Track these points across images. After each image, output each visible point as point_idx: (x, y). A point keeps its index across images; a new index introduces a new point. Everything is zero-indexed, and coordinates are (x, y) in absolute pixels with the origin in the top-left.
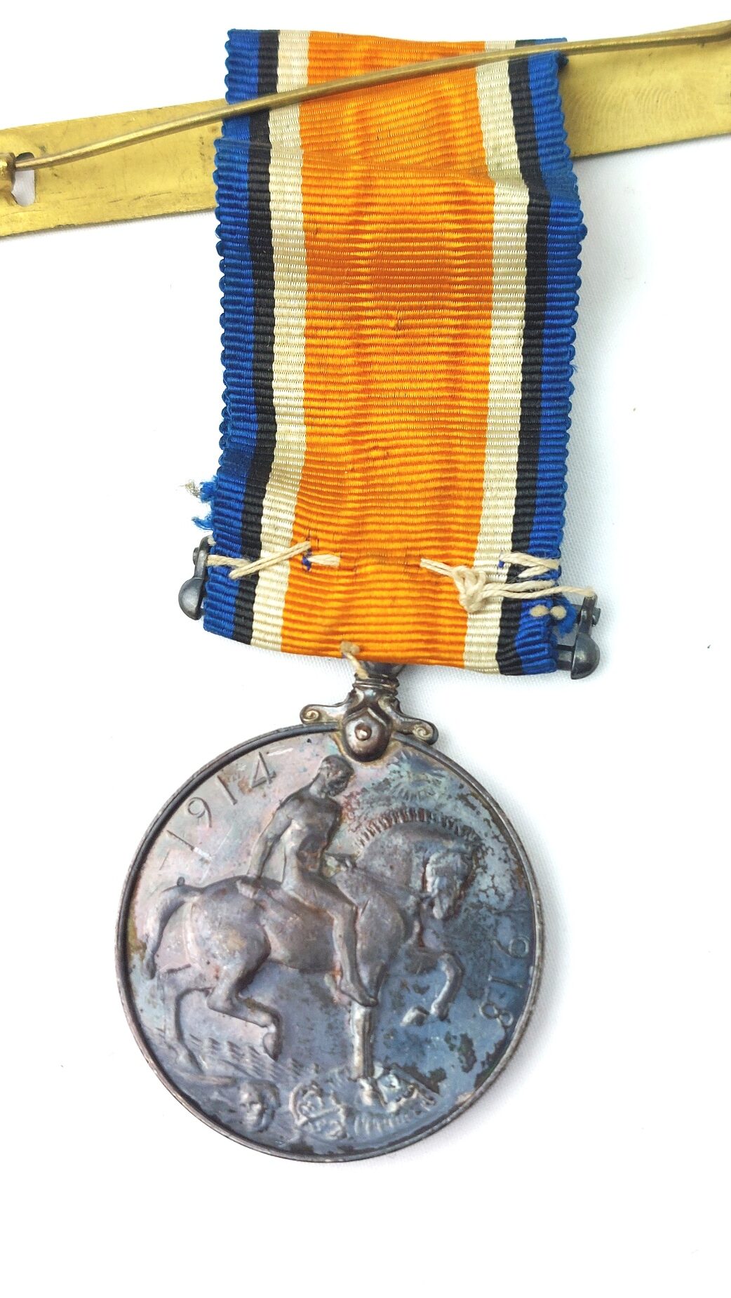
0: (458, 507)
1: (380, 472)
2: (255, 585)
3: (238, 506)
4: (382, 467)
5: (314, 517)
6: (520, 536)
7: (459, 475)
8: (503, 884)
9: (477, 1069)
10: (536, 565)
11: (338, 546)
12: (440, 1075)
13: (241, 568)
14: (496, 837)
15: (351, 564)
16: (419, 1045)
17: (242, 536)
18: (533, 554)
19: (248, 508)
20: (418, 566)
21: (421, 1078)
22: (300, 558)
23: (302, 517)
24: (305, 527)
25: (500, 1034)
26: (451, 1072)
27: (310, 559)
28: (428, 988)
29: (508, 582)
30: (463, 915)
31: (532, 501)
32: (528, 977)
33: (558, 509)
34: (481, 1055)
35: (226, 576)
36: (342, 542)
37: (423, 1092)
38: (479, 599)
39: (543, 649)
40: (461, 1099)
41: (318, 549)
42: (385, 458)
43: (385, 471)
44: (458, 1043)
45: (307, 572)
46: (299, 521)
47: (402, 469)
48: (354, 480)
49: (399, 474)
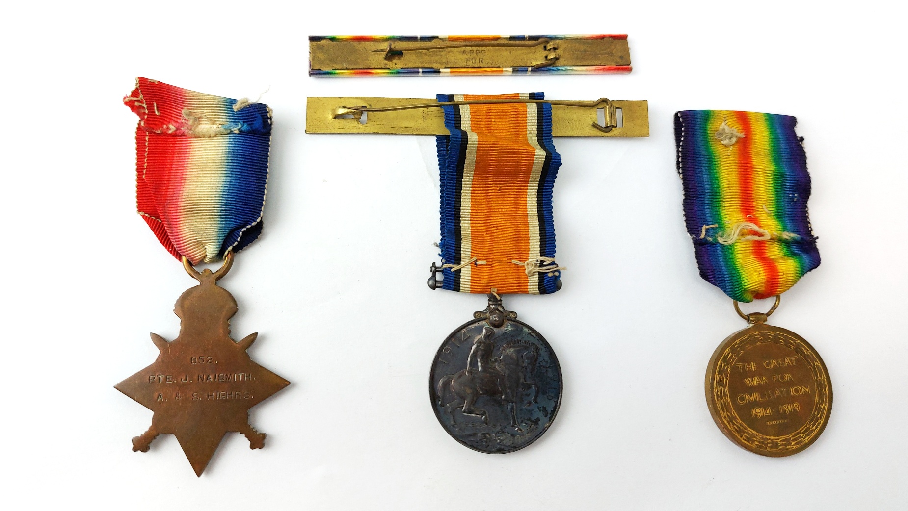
0: (522, 243)
1: (495, 234)
2: (460, 272)
3: (453, 248)
4: (496, 233)
5: (477, 250)
6: (542, 251)
7: (521, 233)
8: (547, 358)
9: (549, 416)
10: (548, 260)
11: (485, 258)
12: (538, 420)
13: (455, 268)
14: (542, 345)
15: (490, 263)
16: (530, 412)
17: (455, 257)
18: (547, 257)
19: (456, 248)
20: (511, 263)
21: (532, 421)
22: (474, 263)
23: (473, 250)
24: (475, 253)
25: (554, 404)
26: (541, 418)
27: (477, 263)
28: (530, 394)
29: (540, 267)
30: (536, 370)
31: (545, 240)
32: (559, 386)
33: (554, 242)
34: (549, 412)
35: (450, 271)
36: (487, 256)
37: (534, 425)
38: (532, 272)
39: (553, 286)
40: (545, 426)
41: (479, 259)
42: (497, 230)
43: (497, 234)
44: (542, 409)
45: (476, 267)
46: (473, 251)
47: (502, 233)
48: (487, 237)
49: (501, 234)
